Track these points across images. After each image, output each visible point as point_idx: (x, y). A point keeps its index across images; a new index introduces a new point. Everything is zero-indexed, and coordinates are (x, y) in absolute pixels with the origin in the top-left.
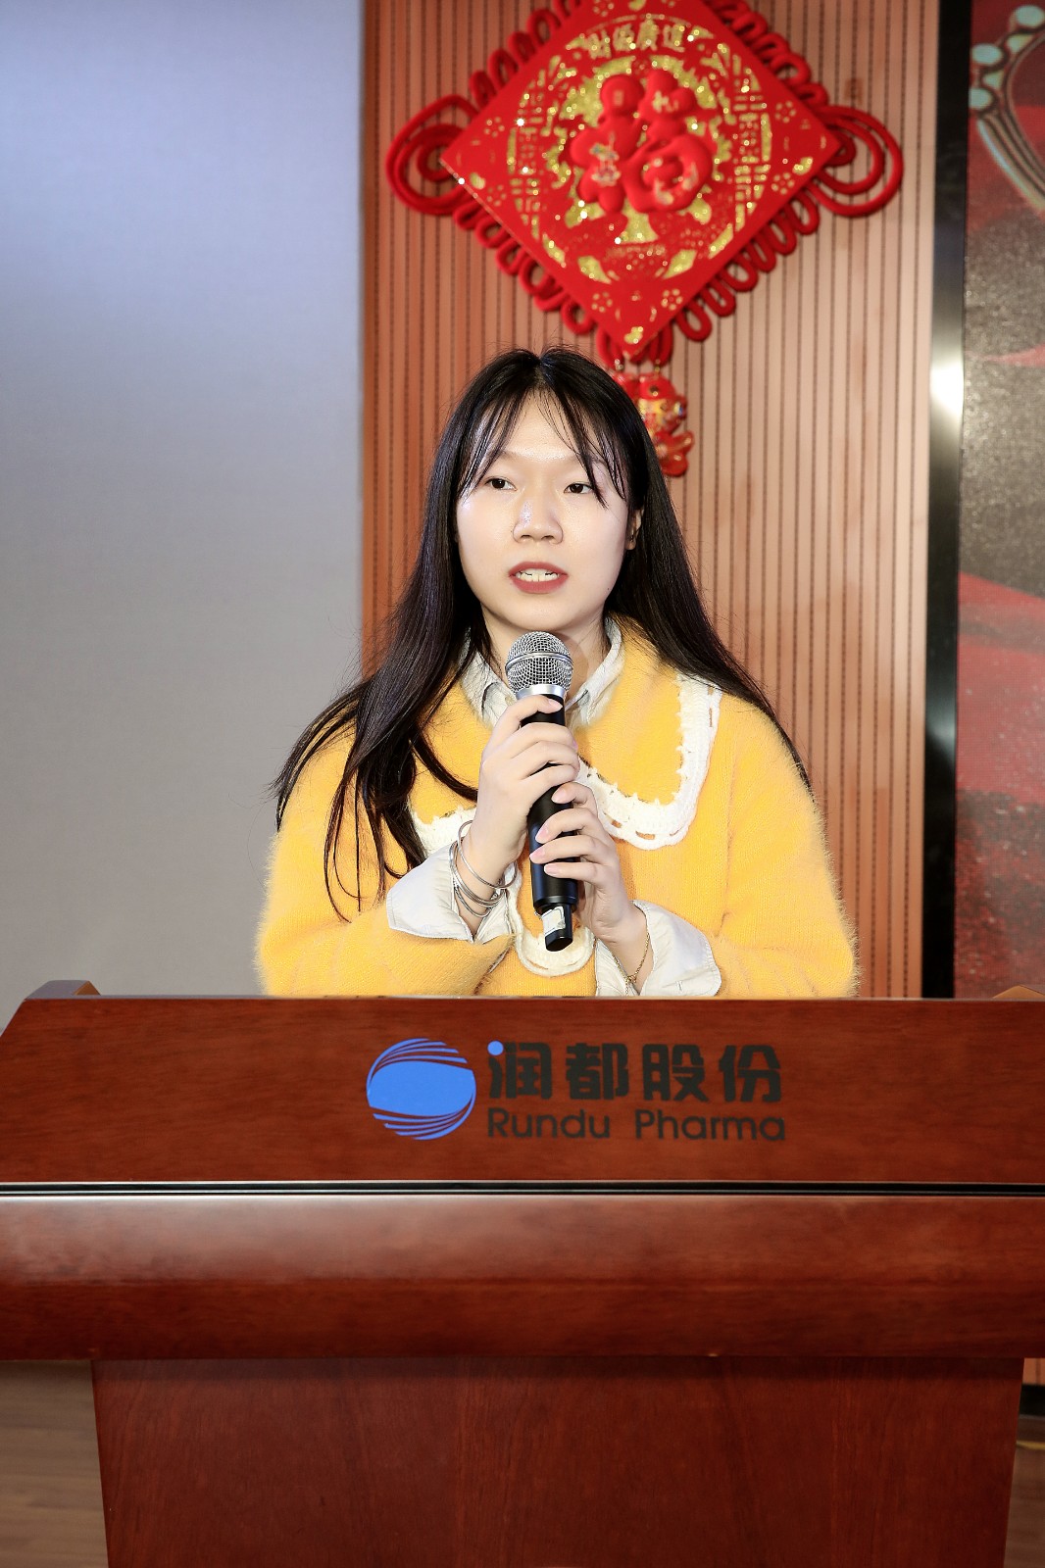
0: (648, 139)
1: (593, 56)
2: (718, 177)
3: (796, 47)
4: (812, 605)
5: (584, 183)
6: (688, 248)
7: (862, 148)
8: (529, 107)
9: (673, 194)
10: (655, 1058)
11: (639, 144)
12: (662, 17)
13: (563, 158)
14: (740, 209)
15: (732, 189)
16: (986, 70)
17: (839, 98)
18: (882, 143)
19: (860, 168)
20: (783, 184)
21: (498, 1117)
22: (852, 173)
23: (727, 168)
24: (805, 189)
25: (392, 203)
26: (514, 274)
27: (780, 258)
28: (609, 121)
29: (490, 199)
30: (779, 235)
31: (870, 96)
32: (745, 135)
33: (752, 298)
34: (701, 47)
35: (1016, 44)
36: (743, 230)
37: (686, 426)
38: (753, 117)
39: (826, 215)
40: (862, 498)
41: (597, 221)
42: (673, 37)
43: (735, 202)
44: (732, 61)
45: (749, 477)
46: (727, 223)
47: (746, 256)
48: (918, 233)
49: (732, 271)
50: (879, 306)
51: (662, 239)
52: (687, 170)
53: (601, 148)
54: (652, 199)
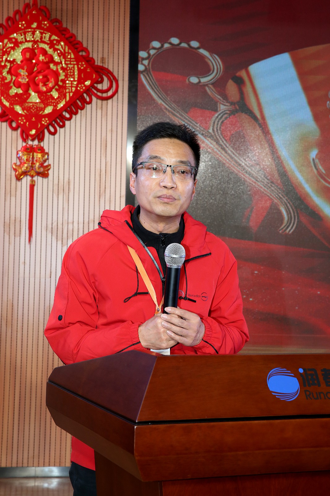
0: (38, 69)
1: (19, 41)
2: (60, 83)
3: (85, 45)
4: (89, 221)
5: (16, 81)
6: (51, 105)
7: (105, 79)
9: (46, 88)
11: (34, 71)
12: (42, 31)
13: (8, 72)
14: (68, 95)
15: (65, 88)
16: (143, 59)
17: (98, 63)
18: (112, 78)
19: (105, 85)
20: (81, 88)
22: (102, 87)
23: (63, 81)
24: (88, 90)
27: (79, 111)
28: (24, 62)
30: (80, 103)
31: (108, 63)
32: (69, 71)
33: (70, 123)
34: (55, 42)
35: (152, 52)
36: (68, 101)
37: (48, 162)
38: (72, 66)
39: (94, 99)
40: (105, 188)
41: (21, 94)
42: (46, 38)
43: (66, 92)
44: (65, 48)
45: (69, 180)
46: (63, 99)
47: (69, 109)
48: (123, 107)
49: (64, 113)
50: (111, 128)
51: (42, 101)
52: (51, 80)
53: (22, 70)
54: (39, 88)
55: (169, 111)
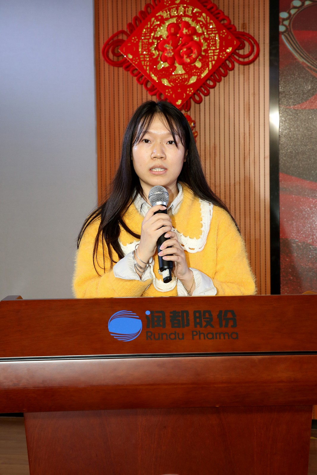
0: (182, 43)
1: (165, 17)
2: (203, 54)
3: (226, 14)
4: (235, 183)
5: (162, 56)
6: (195, 75)
7: (247, 44)
8: (145, 33)
9: (190, 59)
10: (197, 315)
11: (179, 44)
12: (185, 5)
13: (156, 49)
14: (210, 63)
15: (208, 57)
16: (284, 20)
17: (240, 29)
18: (253, 42)
19: (247, 50)
20: (223, 55)
21: (149, 334)
22: (244, 52)
23: (206, 51)
24: (230, 56)
25: (104, 63)
26: (142, 84)
27: (223, 78)
28: (170, 37)
29: (134, 62)
30: (223, 71)
31: (249, 28)
32: (211, 41)
33: (214, 90)
34: (197, 14)
35: (293, 12)
36: (211, 69)
37: (195, 130)
38: (213, 35)
39: (236, 65)
40: (249, 150)
41: (167, 68)
42: (189, 11)
43: (209, 61)
44: (207, 18)
45: (215, 145)
46: (206, 68)
47: (212, 77)
48: (264, 69)
49: (208, 82)
50: (253, 92)
51: (187, 73)
52: (194, 52)
53: (168, 45)
54: (183, 60)
55: (311, 69)
